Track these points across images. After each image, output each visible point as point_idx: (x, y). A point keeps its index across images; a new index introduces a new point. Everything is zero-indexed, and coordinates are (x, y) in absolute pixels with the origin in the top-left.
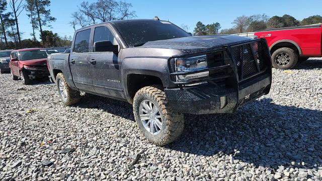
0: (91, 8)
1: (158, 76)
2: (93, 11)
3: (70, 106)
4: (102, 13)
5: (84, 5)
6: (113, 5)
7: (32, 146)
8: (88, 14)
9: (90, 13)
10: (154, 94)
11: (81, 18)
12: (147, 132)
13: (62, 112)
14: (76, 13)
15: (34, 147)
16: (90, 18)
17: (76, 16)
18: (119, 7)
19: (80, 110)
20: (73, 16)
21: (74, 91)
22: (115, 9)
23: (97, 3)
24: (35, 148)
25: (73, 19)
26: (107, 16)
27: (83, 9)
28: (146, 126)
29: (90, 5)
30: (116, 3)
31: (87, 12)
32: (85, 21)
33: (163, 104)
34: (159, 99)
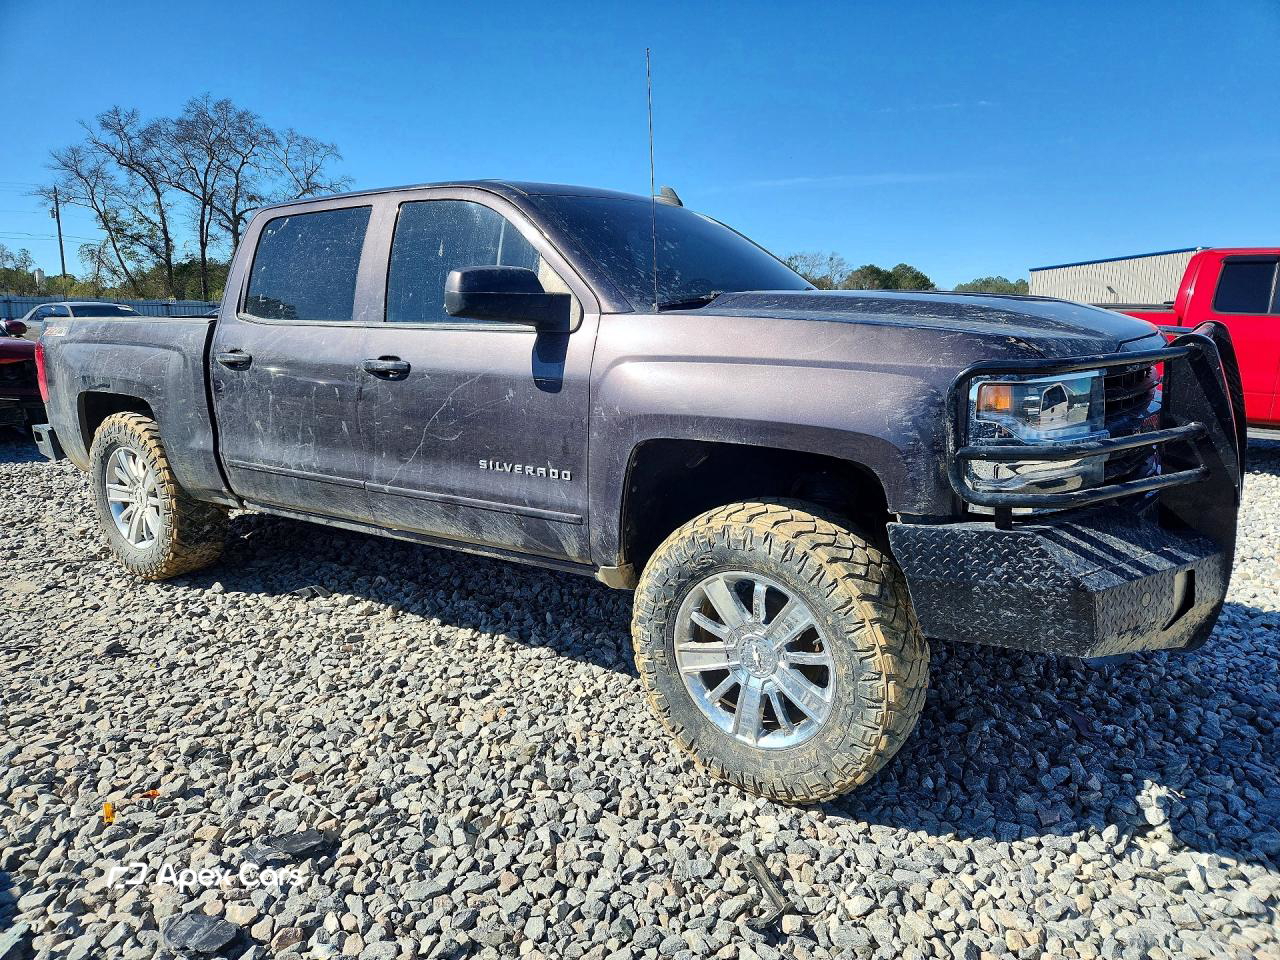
0: (150, 136)
1: (860, 456)
2: (155, 152)
3: (169, 580)
4: (201, 167)
5: (113, 123)
6: (253, 140)
7: (48, 820)
8: (132, 164)
9: (142, 159)
10: (802, 545)
11: (97, 173)
12: (719, 734)
13: (138, 618)
14: (75, 151)
15: (62, 826)
16: (141, 181)
17: (71, 163)
18: (282, 155)
19: (234, 605)
20: (55, 163)
21: (204, 506)
22: (264, 157)
23: (180, 123)
24: (69, 836)
25: (57, 178)
26: (223, 184)
27: (107, 137)
28: (707, 702)
29: (142, 124)
30: (268, 132)
31: (126, 152)
32: (116, 191)
33: (865, 597)
34: (839, 569)
